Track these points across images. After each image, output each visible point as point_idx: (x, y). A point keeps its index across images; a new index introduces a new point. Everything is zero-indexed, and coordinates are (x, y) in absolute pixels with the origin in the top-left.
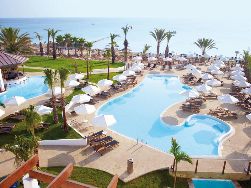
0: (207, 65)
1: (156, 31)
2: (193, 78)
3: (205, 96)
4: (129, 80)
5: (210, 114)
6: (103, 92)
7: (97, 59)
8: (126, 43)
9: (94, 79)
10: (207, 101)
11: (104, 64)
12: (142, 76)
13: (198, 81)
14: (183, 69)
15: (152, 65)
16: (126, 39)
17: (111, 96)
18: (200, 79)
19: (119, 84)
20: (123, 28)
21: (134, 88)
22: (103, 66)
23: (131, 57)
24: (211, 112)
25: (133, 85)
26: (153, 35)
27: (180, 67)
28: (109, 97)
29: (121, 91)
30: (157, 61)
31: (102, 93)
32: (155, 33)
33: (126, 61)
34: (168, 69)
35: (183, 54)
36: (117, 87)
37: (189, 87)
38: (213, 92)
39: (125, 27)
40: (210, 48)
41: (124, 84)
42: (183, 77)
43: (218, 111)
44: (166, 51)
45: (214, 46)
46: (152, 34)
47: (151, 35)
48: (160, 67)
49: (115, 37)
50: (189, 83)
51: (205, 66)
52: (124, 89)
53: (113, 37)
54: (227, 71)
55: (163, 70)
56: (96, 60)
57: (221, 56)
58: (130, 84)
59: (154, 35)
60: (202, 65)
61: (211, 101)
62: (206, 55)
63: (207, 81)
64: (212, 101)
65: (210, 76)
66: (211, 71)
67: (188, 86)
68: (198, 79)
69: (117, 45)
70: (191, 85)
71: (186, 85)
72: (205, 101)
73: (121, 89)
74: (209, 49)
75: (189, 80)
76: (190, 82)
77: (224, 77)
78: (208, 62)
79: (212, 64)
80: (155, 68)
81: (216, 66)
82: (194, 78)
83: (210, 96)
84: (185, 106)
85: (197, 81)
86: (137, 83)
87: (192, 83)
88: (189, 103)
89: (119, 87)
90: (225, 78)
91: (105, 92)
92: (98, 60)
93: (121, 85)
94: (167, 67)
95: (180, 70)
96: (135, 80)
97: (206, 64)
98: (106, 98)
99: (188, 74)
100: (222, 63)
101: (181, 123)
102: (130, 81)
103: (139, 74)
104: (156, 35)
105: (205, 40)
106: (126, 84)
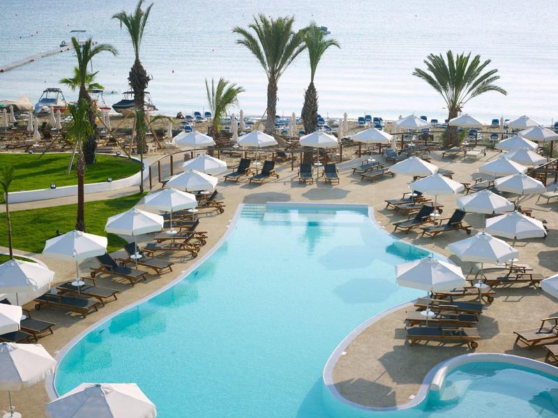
0: (472, 160)
1: (261, 24)
2: (427, 211)
3: (485, 281)
4: (174, 231)
5: (517, 350)
6: (67, 287)
7: (15, 147)
8: (139, 78)
9: (18, 234)
10: (498, 300)
11: (52, 166)
12: (222, 211)
13: (451, 220)
14: (381, 177)
15: (256, 166)
16: (137, 62)
17: (103, 304)
18: (459, 215)
19: (131, 248)
20: (122, 17)
21: (195, 265)
22: (48, 177)
23: (160, 134)
24: (520, 343)
25: (189, 250)
26: (247, 44)
27: (367, 167)
28: (96, 307)
29: (145, 278)
30: (276, 146)
31: (63, 292)
32: (255, 35)
33: (142, 150)
34: (322, 179)
35: (369, 117)
36: (124, 262)
37: (419, 247)
38: (517, 263)
39: (131, 12)
40: (475, 89)
41: (151, 248)
42: (386, 211)
43: (548, 335)
44: (306, 105)
45: (493, 83)
46: (243, 38)
47: (240, 42)
48: (287, 173)
49: (92, 54)
50: (416, 234)
51: (465, 161)
52: (155, 268)
53: (85, 53)
54: (553, 179)
55: (302, 183)
56: (10, 152)
57: (524, 119)
58: (180, 250)
59: (251, 44)
60: (452, 158)
61: (511, 298)
62: (466, 117)
63: (490, 222)
64: (516, 298)
65: (498, 202)
66: (499, 182)
67: (415, 243)
68: (448, 214)
69: (96, 85)
70: (424, 241)
71: (406, 242)
72: (490, 301)
73: (142, 268)
74: (473, 95)
75: (414, 222)
76: (418, 230)
77: (544, 201)
78: (474, 146)
79: (490, 153)
80: (271, 178)
81: (513, 159)
82: (431, 210)
83: (505, 280)
84: (417, 326)
85: (446, 222)
86: (204, 243)
87: (426, 230)
88: (432, 314)
89: (133, 262)
90: (547, 205)
91: (76, 288)
92: (18, 152)
93: (141, 253)
94: (318, 170)
95: (371, 180)
96: (197, 229)
97: (468, 153)
98: (85, 314)
99: (407, 197)
100: (532, 149)
101: (412, 397)
102: (174, 237)
103: (207, 205)
104: (260, 44)
105: (455, 59)
106: (159, 249)
